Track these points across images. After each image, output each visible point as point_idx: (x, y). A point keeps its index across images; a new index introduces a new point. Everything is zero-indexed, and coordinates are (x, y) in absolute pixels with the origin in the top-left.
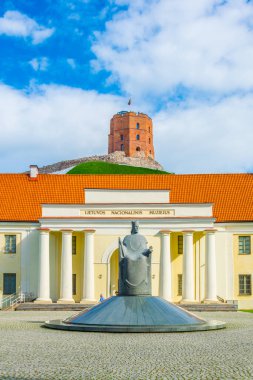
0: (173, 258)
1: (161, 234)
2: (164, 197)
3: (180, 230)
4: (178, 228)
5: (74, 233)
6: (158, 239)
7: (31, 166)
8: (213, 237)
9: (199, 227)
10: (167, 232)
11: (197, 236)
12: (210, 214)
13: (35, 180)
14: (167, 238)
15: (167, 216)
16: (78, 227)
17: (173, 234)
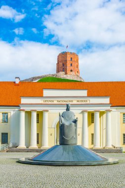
0: (89, 125)
1: (83, 112)
2: (84, 93)
3: (93, 111)
4: (91, 109)
5: (38, 112)
6: (81, 115)
7: (16, 78)
8: (110, 114)
9: (103, 109)
10: (86, 111)
11: (102, 113)
12: (109, 102)
13: (18, 85)
14: (86, 115)
15: (86, 103)
16: (40, 109)
17: (89, 113)
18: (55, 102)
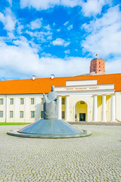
1: (93, 96)
2: (95, 82)
3: (101, 95)
4: (100, 94)
6: (92, 98)
7: (52, 75)
8: (114, 97)
9: (108, 93)
10: (96, 95)
11: (108, 97)
12: (113, 88)
13: (53, 79)
14: (96, 98)
15: (96, 89)
17: (98, 96)
18: (74, 90)
